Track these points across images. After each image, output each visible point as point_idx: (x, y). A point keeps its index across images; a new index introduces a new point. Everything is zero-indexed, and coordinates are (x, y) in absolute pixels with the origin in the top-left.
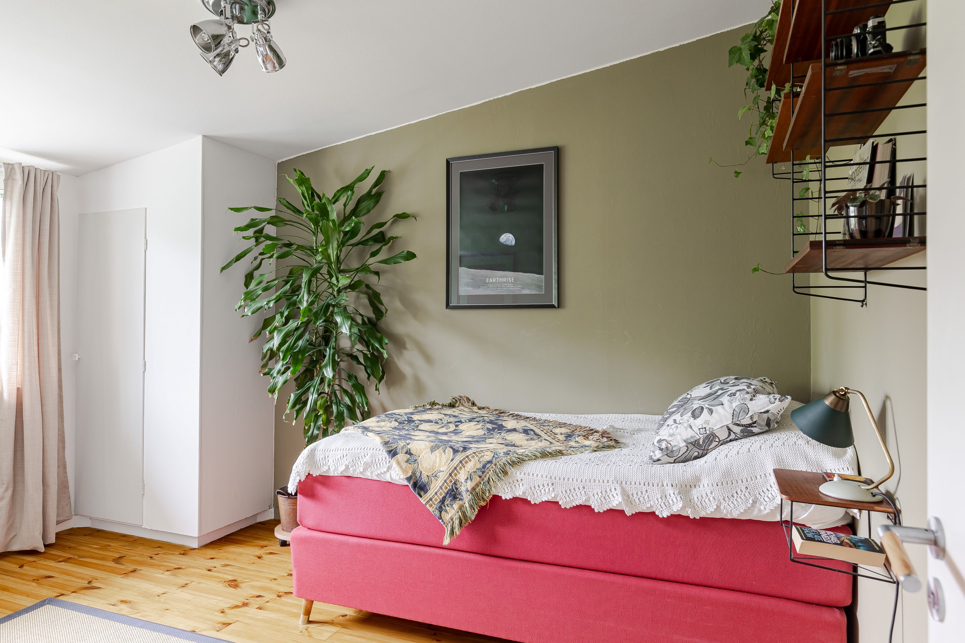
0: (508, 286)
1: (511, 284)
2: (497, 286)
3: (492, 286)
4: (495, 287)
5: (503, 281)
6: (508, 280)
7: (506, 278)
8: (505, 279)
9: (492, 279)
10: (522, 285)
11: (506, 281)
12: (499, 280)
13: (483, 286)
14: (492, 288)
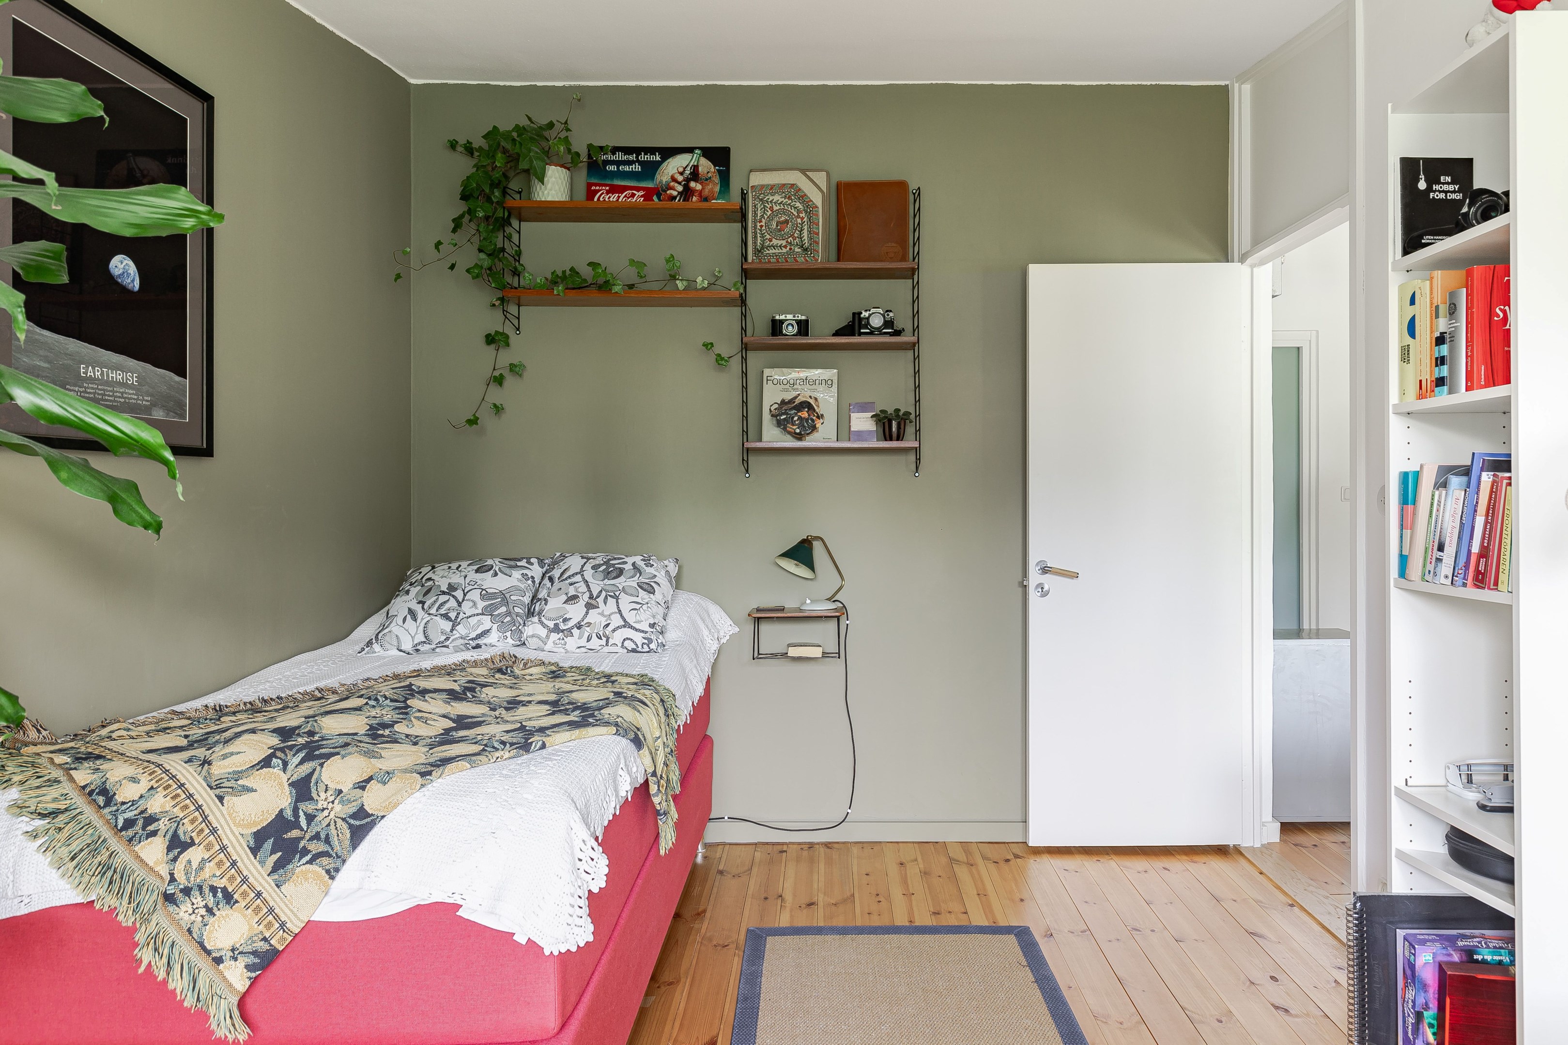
0: (126, 393)
1: (133, 389)
2: (104, 390)
3: (93, 388)
4: (100, 392)
5: (116, 379)
6: (127, 379)
7: (123, 372)
8: (120, 375)
9: (93, 368)
10: (151, 395)
11: (123, 380)
12: (108, 376)
13: (75, 385)
14: (94, 393)
